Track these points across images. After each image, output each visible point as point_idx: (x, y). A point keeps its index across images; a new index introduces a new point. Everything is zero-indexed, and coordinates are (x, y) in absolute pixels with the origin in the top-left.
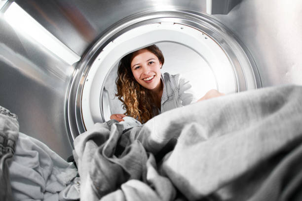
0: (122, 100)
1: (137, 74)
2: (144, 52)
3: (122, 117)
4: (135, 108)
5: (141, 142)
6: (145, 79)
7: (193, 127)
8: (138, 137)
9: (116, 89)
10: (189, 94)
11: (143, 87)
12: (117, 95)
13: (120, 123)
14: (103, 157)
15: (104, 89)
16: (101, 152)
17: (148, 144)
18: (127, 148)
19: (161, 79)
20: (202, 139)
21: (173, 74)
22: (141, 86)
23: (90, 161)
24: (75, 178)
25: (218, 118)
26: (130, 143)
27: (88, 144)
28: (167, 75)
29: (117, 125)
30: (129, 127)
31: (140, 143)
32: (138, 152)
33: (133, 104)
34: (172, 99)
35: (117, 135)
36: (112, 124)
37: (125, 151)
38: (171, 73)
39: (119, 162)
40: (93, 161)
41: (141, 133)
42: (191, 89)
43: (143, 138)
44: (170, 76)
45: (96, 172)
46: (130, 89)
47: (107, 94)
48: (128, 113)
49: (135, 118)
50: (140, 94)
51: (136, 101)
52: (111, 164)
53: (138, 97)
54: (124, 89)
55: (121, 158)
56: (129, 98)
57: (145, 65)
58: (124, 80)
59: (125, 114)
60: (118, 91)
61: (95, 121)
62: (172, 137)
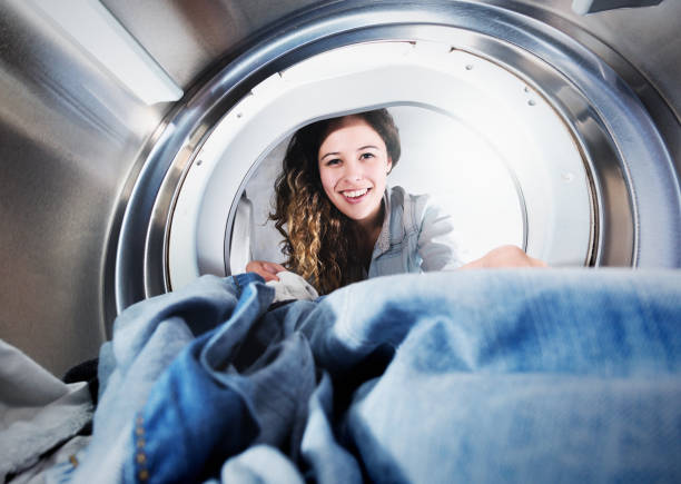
0: (283, 232)
1: (329, 176)
2: (354, 124)
3: (276, 272)
4: (309, 255)
5: (309, 339)
6: (346, 194)
7: (439, 326)
8: (303, 325)
9: (274, 201)
10: (442, 246)
11: (339, 211)
12: (272, 217)
13: (269, 284)
14: (200, 365)
15: (244, 195)
16: (196, 353)
17: (325, 346)
18: (272, 348)
19: (383, 200)
20: (458, 365)
21: (415, 194)
22: (333, 207)
23: (155, 377)
24: (71, 438)
25: (512, 320)
26: (283, 336)
27: (164, 326)
28: (398, 192)
29: (258, 287)
30: (288, 297)
31: (306, 343)
32: (295, 363)
33: (308, 246)
34: (401, 251)
35: (254, 312)
36: (247, 284)
37: (265, 356)
38: (409, 190)
39: (240, 384)
40: (165, 378)
41: (313, 317)
42: (450, 235)
43: (316, 331)
44: (406, 197)
45: (160, 413)
46: (307, 211)
47: (247, 210)
48: (292, 265)
49: (307, 279)
50: (329, 225)
51: (316, 240)
52: (215, 391)
53: (322, 231)
54: (292, 205)
55: (249, 374)
56: (300, 230)
57: (352, 158)
58: (297, 185)
59: (284, 265)
60: (278, 209)
61: (203, 268)
62: (383, 339)
